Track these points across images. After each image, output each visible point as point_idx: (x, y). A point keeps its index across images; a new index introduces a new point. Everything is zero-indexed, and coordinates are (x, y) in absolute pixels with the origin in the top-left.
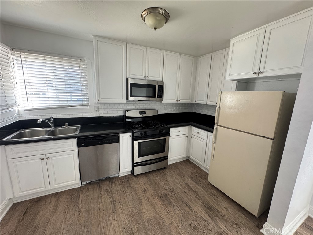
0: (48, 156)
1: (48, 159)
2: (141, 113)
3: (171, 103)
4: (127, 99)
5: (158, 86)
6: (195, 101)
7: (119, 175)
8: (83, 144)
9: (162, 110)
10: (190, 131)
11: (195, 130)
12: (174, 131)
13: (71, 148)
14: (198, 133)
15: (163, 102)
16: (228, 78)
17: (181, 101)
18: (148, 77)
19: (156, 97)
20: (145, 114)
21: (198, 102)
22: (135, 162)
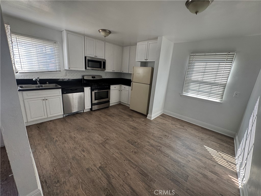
0: (46, 98)
1: (47, 100)
2: (93, 77)
3: (110, 72)
4: (86, 68)
5: (103, 62)
6: (123, 71)
7: (84, 111)
8: (65, 92)
9: (104, 77)
10: (121, 87)
11: (123, 86)
12: (112, 87)
13: (59, 94)
14: (125, 88)
15: (105, 71)
16: (136, 60)
17: (115, 71)
18: (97, 56)
19: (102, 68)
20: (95, 78)
21: (124, 72)
22: (93, 103)
